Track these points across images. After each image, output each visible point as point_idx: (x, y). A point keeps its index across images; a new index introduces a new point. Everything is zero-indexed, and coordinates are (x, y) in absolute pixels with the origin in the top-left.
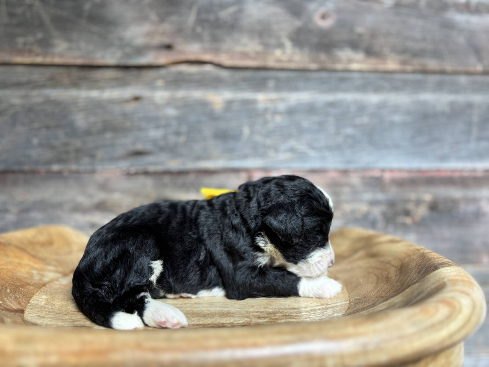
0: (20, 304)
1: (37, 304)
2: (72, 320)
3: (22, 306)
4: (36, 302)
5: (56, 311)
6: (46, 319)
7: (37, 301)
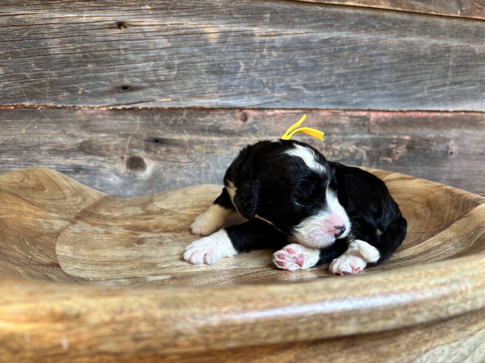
0: (49, 257)
1: (65, 256)
2: (115, 271)
3: (53, 259)
4: (63, 254)
5: (91, 262)
6: (88, 271)
7: (63, 252)
